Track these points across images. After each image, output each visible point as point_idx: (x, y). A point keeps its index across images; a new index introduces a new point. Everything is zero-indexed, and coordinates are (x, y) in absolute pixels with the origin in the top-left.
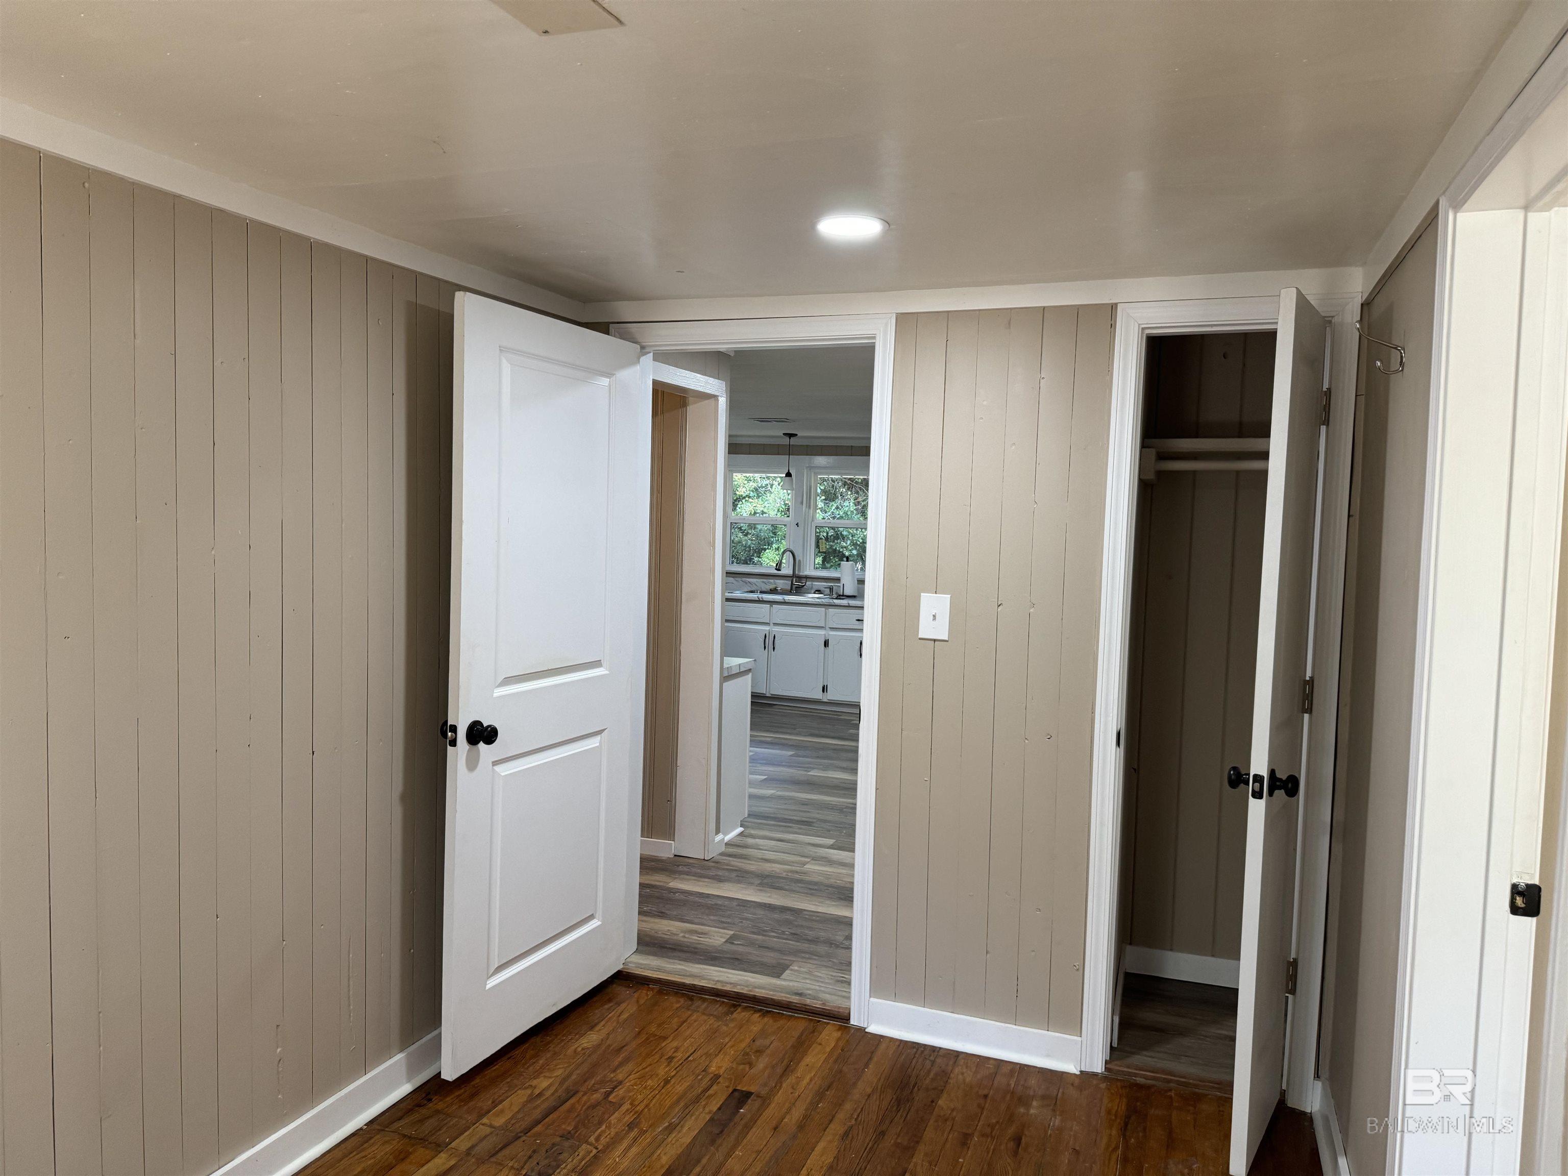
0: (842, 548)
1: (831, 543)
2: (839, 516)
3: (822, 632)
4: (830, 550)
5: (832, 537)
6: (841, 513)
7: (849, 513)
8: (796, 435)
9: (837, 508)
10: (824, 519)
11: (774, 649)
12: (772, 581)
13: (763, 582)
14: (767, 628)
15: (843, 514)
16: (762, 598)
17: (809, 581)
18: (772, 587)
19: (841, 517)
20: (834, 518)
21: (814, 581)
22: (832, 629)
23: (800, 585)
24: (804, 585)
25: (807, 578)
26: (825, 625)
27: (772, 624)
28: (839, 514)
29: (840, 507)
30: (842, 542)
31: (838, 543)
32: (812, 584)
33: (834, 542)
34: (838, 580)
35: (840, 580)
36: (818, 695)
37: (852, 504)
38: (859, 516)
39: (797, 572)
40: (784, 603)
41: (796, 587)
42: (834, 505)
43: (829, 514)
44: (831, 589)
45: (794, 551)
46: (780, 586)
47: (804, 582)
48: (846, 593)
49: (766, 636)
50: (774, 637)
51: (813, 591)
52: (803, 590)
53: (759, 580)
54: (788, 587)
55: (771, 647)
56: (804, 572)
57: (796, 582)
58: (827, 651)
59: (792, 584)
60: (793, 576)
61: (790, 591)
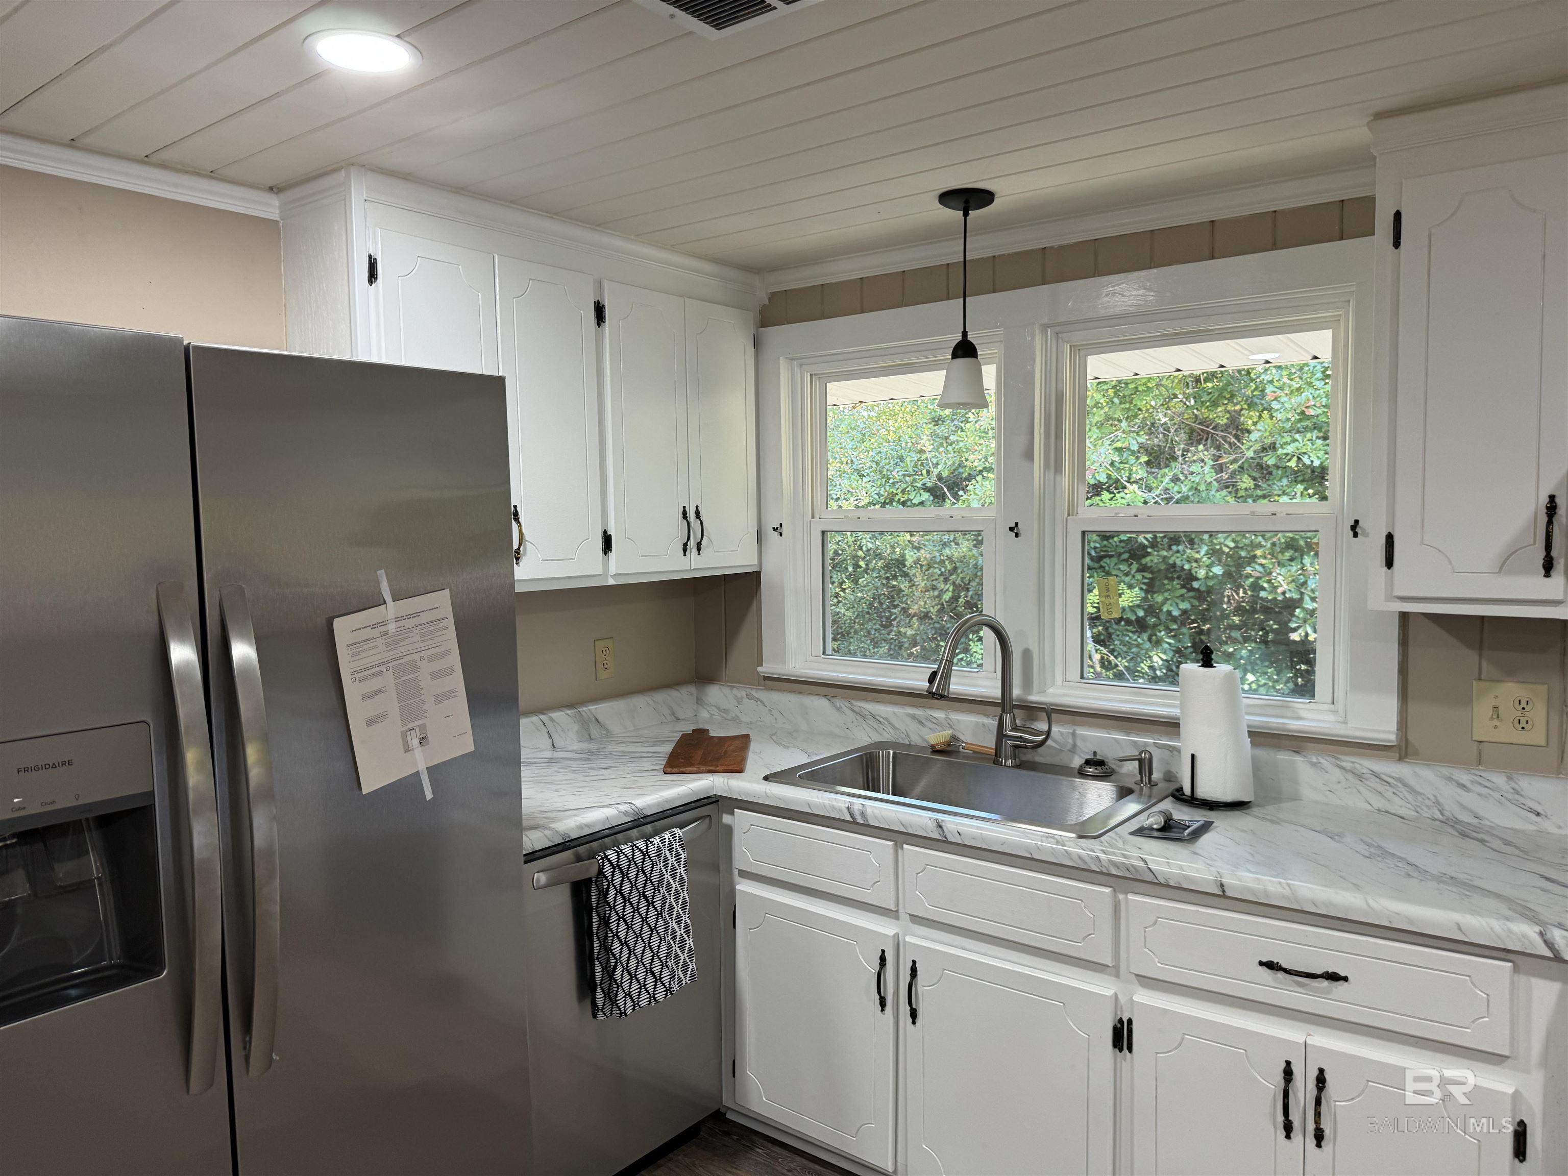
0: (1189, 562)
1: (1165, 553)
2: (1179, 496)
3: (1104, 986)
4: (1163, 567)
5: (1166, 540)
6: (1185, 489)
7: (1202, 487)
9: (1175, 480)
10: (1145, 502)
11: (914, 1015)
12: (939, 715)
13: (913, 717)
14: (886, 928)
15: (1190, 490)
16: (863, 814)
17: (1062, 723)
18: (937, 737)
19: (1185, 499)
20: (1168, 500)
21: (1081, 724)
22: (1146, 980)
23: (1026, 740)
24: (1043, 742)
25: (1052, 712)
27: (904, 918)
28: (1179, 492)
29: (1182, 478)
30: (1189, 551)
31: (1178, 552)
32: (1074, 734)
33: (1170, 548)
34: (1172, 726)
35: (1177, 725)
37: (1207, 469)
38: (1224, 492)
39: (1016, 692)
40: (943, 843)
41: (1016, 747)
42: (1169, 473)
43: (1157, 492)
44: (1145, 764)
45: (1001, 619)
46: (954, 738)
47: (1043, 726)
48: (1207, 789)
49: (883, 959)
50: (914, 971)
51: (1077, 762)
52: (1040, 756)
53: (898, 710)
54: (989, 742)
55: (905, 1009)
56: (1042, 692)
57: (1015, 729)
58: (1126, 1066)
59: (1001, 735)
60: (1005, 704)
61: (996, 762)
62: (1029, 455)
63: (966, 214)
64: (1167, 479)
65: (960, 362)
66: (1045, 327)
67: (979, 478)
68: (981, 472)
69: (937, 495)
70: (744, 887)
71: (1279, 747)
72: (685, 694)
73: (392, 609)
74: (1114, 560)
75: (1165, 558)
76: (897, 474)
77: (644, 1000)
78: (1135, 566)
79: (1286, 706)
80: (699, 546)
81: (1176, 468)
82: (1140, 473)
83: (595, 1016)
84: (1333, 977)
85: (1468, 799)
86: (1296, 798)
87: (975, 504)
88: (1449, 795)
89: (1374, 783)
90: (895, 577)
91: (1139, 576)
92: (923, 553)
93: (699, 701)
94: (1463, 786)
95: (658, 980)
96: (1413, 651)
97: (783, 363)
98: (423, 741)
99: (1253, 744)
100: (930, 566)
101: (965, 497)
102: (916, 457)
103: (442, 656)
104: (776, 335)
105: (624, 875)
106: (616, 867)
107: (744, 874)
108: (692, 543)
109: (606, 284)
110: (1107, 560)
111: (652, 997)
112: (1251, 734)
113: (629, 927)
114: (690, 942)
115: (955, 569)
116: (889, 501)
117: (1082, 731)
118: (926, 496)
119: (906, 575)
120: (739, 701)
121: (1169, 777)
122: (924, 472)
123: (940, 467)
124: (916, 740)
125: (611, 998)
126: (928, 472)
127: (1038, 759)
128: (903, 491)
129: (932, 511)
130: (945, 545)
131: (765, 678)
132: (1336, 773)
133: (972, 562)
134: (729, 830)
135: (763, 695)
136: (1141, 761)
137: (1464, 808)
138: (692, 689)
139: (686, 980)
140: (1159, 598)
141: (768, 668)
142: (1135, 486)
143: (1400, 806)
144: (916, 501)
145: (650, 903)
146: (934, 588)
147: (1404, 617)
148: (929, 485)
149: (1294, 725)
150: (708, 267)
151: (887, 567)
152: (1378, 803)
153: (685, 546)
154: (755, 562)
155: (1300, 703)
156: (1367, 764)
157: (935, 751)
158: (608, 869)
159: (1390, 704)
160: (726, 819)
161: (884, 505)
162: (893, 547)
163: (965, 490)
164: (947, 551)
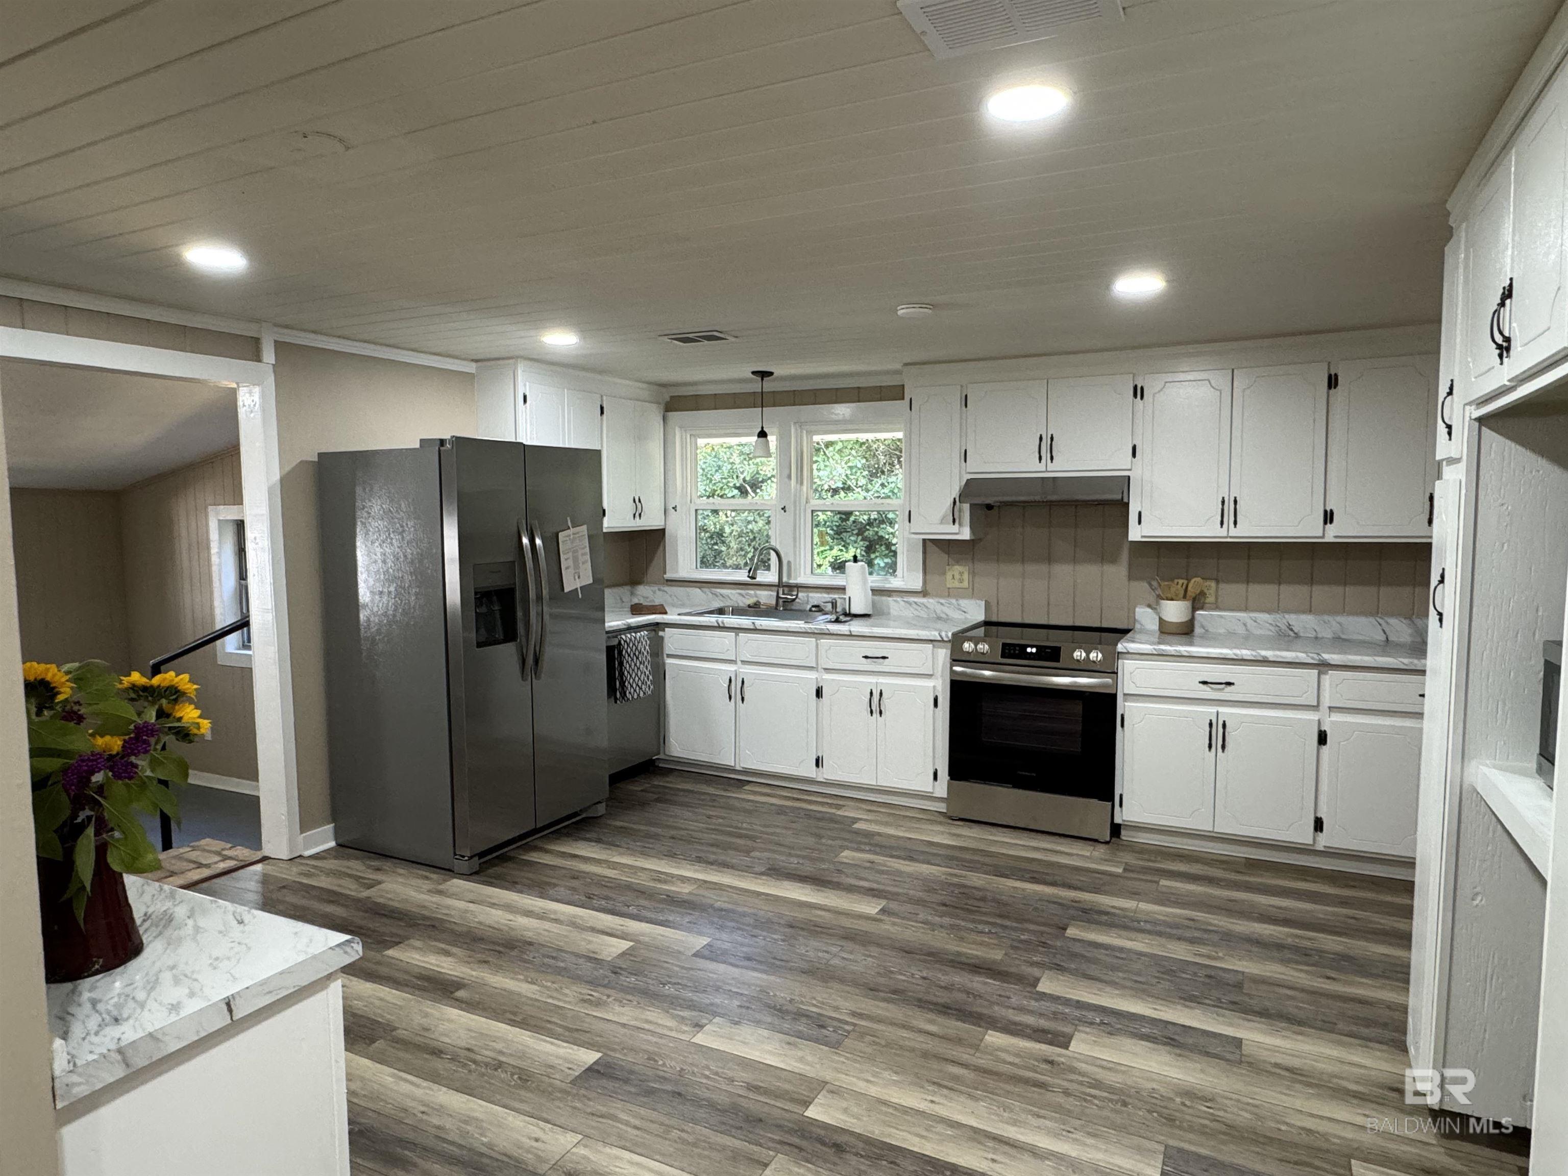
3: (812, 675)
8: (771, 374)
11: (743, 699)
12: (752, 592)
13: (740, 594)
14: (732, 668)
16: (723, 623)
17: (803, 591)
18: (751, 601)
21: (811, 592)
22: (827, 670)
23: (788, 599)
24: (795, 599)
25: (799, 587)
26: (817, 664)
27: (739, 663)
32: (808, 596)
34: (842, 589)
35: (845, 589)
36: (809, 771)
39: (785, 579)
40: (755, 630)
41: (784, 602)
44: (834, 604)
45: (778, 548)
46: (758, 602)
47: (795, 593)
48: (854, 610)
49: (730, 681)
50: (743, 682)
51: (809, 607)
52: (795, 606)
53: (734, 592)
54: (773, 602)
55: (739, 697)
56: (796, 579)
57: (784, 594)
58: (820, 704)
59: (778, 597)
60: (780, 584)
61: (776, 609)
62: (789, 477)
63: (762, 380)
64: (878, 485)
65: (761, 439)
66: (795, 423)
67: (769, 481)
68: (769, 478)
69: (743, 492)
70: (669, 661)
71: (884, 595)
72: (626, 590)
73: (572, 530)
74: (849, 534)
75: (877, 532)
76: (717, 477)
77: (635, 696)
78: (860, 538)
79: (887, 579)
80: (640, 515)
81: (883, 479)
82: (862, 482)
83: (616, 702)
84: (884, 658)
85: (945, 609)
86: (889, 614)
87: (766, 497)
88: (939, 608)
89: (914, 606)
90: (716, 544)
91: (862, 543)
92: (735, 527)
93: (632, 594)
94: (942, 604)
95: (640, 688)
96: (928, 555)
97: (677, 430)
98: (579, 577)
99: (873, 594)
100: (740, 536)
101: (761, 493)
102: (729, 466)
103: (583, 548)
104: (673, 416)
105: (628, 645)
106: (625, 641)
107: (669, 656)
108: (637, 514)
109: (605, 398)
110: (845, 534)
111: (638, 695)
112: (872, 590)
113: (630, 666)
114: (651, 677)
115: (755, 538)
116: (712, 495)
117: (811, 595)
118: (736, 492)
119: (723, 542)
120: (654, 592)
121: (844, 609)
122: (735, 477)
123: (745, 474)
124: (741, 604)
125: (624, 694)
126: (737, 477)
127: (793, 608)
128: (721, 489)
129: (740, 502)
130: (749, 522)
131: (667, 581)
132: (902, 603)
133: (765, 533)
134: (662, 638)
135: (666, 588)
136: (832, 603)
137: (943, 613)
138: (628, 588)
139: (650, 693)
140: (873, 556)
141: (668, 576)
142: (860, 489)
143: (923, 614)
144: (729, 495)
145: (637, 658)
146: (742, 549)
147: (924, 540)
148: (738, 485)
149: (888, 586)
150: (645, 386)
151: (711, 537)
152: (916, 613)
153: (634, 515)
154: (663, 523)
155: (892, 579)
156: (912, 599)
157: (749, 606)
158: (622, 642)
159: (920, 575)
160: (661, 633)
161: (708, 497)
162: (715, 524)
163: (760, 488)
164: (750, 527)
